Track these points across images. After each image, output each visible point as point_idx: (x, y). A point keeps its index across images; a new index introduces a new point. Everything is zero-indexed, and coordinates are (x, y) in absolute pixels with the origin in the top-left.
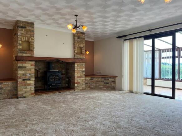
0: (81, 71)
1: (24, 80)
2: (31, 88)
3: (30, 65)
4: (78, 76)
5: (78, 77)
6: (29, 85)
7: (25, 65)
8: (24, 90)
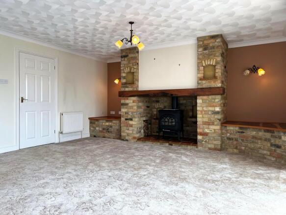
0: (210, 113)
1: (126, 119)
2: (133, 130)
3: (132, 101)
4: (203, 122)
5: (205, 123)
6: (131, 126)
7: (127, 101)
8: (127, 131)
